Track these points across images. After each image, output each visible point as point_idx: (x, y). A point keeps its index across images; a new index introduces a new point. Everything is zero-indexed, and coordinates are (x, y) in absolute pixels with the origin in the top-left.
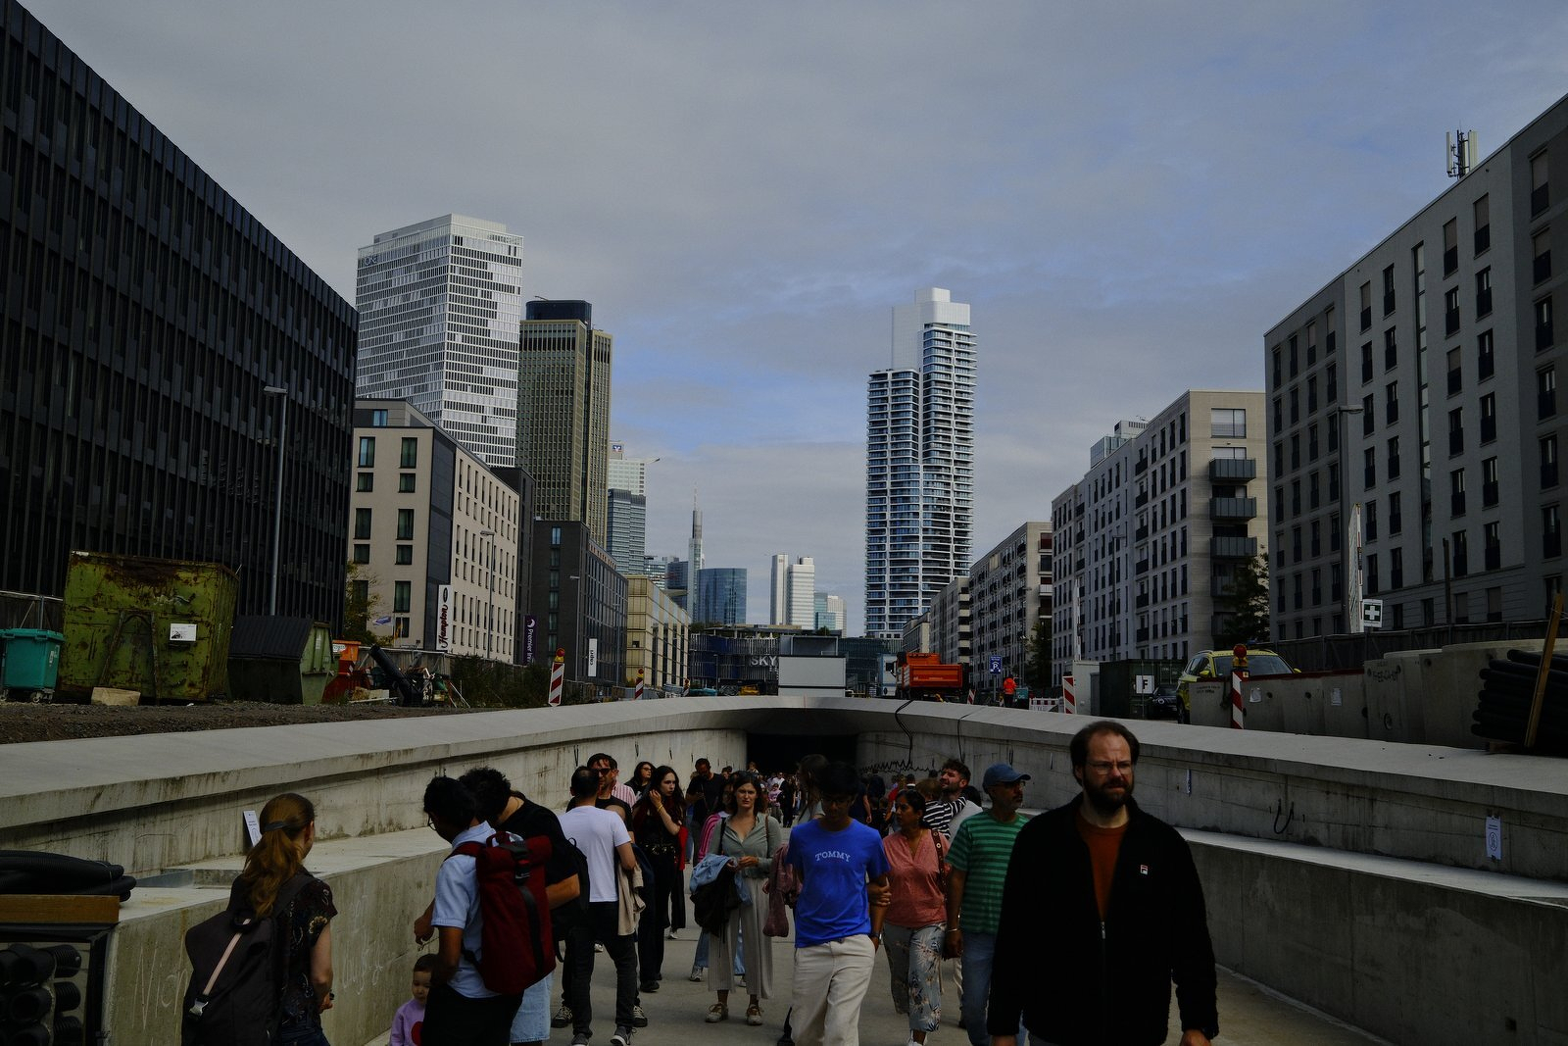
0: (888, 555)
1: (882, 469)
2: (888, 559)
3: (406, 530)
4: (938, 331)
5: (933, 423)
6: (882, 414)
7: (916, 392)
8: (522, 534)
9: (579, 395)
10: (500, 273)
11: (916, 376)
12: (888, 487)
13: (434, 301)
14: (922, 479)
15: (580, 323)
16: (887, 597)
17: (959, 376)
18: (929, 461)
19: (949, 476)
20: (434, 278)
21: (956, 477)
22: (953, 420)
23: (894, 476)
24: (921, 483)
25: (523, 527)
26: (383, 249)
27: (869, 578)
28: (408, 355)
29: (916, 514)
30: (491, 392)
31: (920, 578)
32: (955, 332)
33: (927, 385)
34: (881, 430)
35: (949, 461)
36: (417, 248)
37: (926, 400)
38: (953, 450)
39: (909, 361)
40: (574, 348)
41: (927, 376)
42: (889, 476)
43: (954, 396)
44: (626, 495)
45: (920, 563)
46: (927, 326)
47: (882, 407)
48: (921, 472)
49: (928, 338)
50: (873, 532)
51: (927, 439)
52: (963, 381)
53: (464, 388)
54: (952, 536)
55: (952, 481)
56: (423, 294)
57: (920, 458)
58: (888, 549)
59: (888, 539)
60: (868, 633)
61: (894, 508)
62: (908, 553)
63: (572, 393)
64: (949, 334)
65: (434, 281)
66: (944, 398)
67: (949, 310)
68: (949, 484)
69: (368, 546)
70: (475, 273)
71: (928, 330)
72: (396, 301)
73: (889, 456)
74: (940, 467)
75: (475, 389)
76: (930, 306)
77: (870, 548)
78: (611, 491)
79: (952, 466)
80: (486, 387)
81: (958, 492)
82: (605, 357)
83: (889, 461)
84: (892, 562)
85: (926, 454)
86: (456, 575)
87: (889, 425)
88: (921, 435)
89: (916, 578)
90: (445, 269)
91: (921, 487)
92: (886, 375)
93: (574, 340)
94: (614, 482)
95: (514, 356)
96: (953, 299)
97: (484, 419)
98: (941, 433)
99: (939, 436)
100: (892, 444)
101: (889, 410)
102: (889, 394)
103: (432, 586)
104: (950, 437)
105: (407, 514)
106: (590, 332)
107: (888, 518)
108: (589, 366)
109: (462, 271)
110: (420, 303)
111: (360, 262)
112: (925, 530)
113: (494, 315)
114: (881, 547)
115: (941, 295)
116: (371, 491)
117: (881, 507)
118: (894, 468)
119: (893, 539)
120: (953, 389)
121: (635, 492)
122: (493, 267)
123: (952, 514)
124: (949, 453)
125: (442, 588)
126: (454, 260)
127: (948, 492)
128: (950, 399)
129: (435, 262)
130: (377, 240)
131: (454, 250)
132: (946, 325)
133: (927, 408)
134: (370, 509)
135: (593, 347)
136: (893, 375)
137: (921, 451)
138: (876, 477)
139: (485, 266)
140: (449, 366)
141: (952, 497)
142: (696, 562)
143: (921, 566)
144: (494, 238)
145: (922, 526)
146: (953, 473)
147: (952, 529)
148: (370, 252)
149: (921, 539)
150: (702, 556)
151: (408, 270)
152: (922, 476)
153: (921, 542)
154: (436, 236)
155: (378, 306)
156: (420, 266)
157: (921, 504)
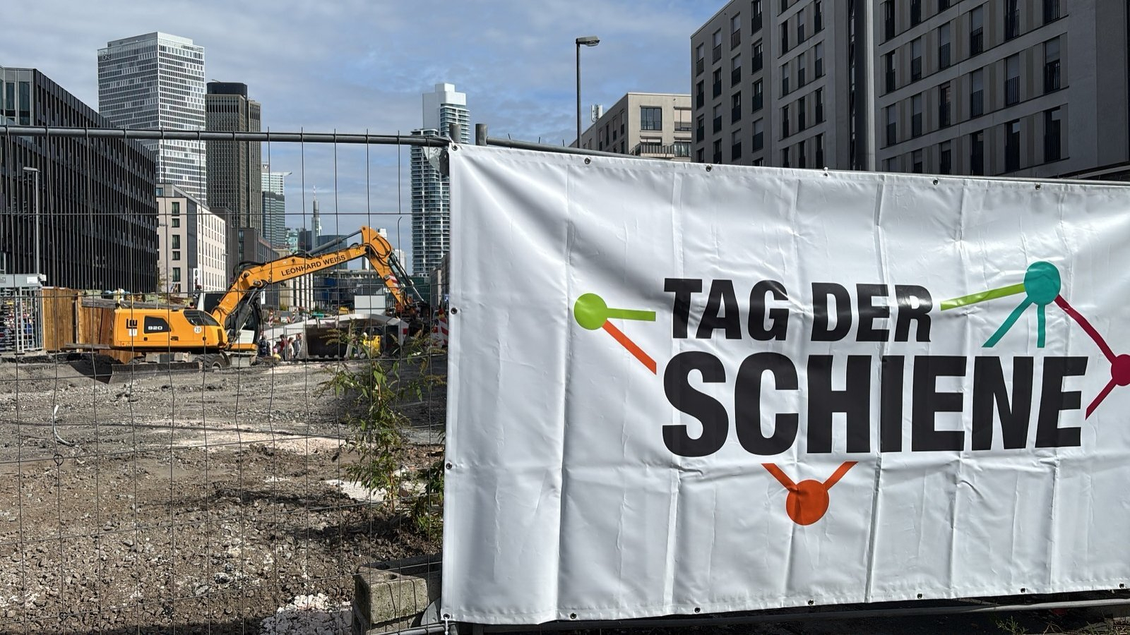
0: (424, 231)
2: (424, 233)
4: (448, 108)
6: (419, 154)
8: (227, 239)
10: (190, 69)
11: (436, 134)
12: (423, 194)
13: (149, 84)
14: (441, 190)
15: (241, 97)
16: (424, 254)
17: (461, 134)
20: (149, 69)
23: (426, 189)
24: (441, 193)
25: (227, 235)
26: (113, 51)
27: (414, 244)
28: (136, 116)
31: (442, 244)
32: (457, 109)
34: (418, 163)
36: (136, 51)
39: (432, 123)
40: (238, 111)
42: (423, 189)
44: (272, 195)
46: (442, 105)
47: (418, 150)
48: (441, 186)
49: (443, 112)
50: (415, 219)
52: (463, 137)
56: (142, 80)
57: (440, 178)
58: (424, 228)
59: (424, 223)
60: (415, 273)
61: (426, 206)
62: (435, 230)
64: (454, 110)
65: (149, 73)
67: (454, 97)
70: (175, 69)
71: (442, 107)
72: (125, 83)
73: (423, 177)
76: (444, 93)
77: (414, 227)
78: (264, 193)
82: (257, 117)
83: (423, 180)
84: (426, 235)
86: (200, 263)
87: (422, 160)
89: (440, 243)
90: (156, 65)
91: (441, 195)
92: (420, 132)
93: (238, 107)
94: (265, 188)
95: (202, 118)
96: (456, 90)
97: (186, 155)
100: (425, 171)
101: (422, 152)
103: (190, 269)
105: (177, 237)
106: (247, 102)
107: (423, 211)
108: (247, 121)
109: (167, 67)
110: (141, 86)
111: (100, 58)
112: (444, 218)
113: (188, 94)
114: (420, 227)
115: (449, 88)
117: (419, 205)
118: (426, 184)
119: (427, 223)
121: (278, 193)
122: (186, 65)
125: (194, 270)
126: (162, 60)
129: (149, 61)
130: (109, 45)
131: (161, 54)
132: (453, 105)
135: (249, 111)
136: (424, 132)
138: (416, 189)
139: (180, 64)
140: (162, 124)
142: (316, 232)
143: (442, 237)
144: (185, 47)
145: (442, 215)
148: (106, 52)
150: (320, 228)
151: (132, 65)
152: (441, 188)
153: (442, 224)
154: (150, 43)
155: (113, 85)
156: (139, 63)
157: (441, 203)
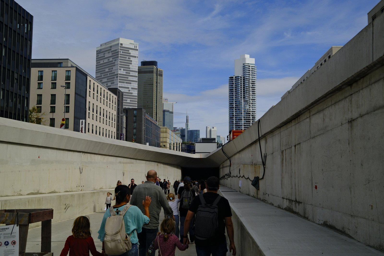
0: (234, 124)
1: (233, 102)
2: (234, 125)
3: (67, 101)
4: (246, 65)
5: (246, 90)
6: (232, 87)
7: (241, 81)
8: (118, 108)
9: (155, 85)
10: (132, 53)
11: (241, 77)
12: (234, 106)
13: (115, 60)
14: (243, 104)
15: (155, 66)
17: (252, 77)
18: (245, 99)
19: (250, 103)
20: (115, 54)
21: (252, 103)
22: (251, 88)
23: (236, 103)
24: (243, 105)
25: (119, 106)
26: (103, 47)
28: (109, 74)
29: (242, 113)
30: (131, 83)
32: (251, 65)
33: (244, 79)
34: (232, 92)
35: (250, 99)
36: (111, 47)
37: (244, 83)
38: (251, 96)
39: (239, 73)
40: (153, 73)
41: (244, 77)
42: (234, 104)
43: (251, 82)
44: (168, 111)
45: (243, 126)
46: (244, 64)
47: (232, 86)
48: (243, 102)
49: (244, 67)
50: (230, 118)
51: (244, 93)
52: (253, 78)
53: (124, 82)
54: (251, 119)
55: (251, 104)
56: (113, 59)
57: (242, 98)
58: (234, 122)
59: (235, 120)
61: (236, 112)
62: (240, 123)
63: (153, 84)
64: (249, 66)
65: (116, 55)
66: (248, 83)
67: (250, 60)
68: (250, 105)
69: (55, 107)
70: (126, 53)
72: (106, 61)
73: (234, 98)
74: (248, 101)
75: (126, 83)
76: (244, 59)
77: (230, 122)
78: (164, 110)
79: (251, 100)
80: (130, 82)
81: (253, 107)
82: (161, 75)
83: (234, 99)
84: (236, 126)
85: (244, 98)
86: (89, 118)
87: (234, 90)
88: (242, 93)
90: (118, 52)
91: (243, 106)
92: (233, 77)
93: (153, 71)
94: (165, 108)
95: (136, 74)
96: (250, 57)
97: (129, 91)
98: (248, 92)
99: (247, 93)
100: (235, 95)
101: (234, 86)
102: (234, 82)
103: (77, 120)
104: (250, 93)
105: (68, 96)
106: (157, 69)
107: (234, 114)
108: (157, 78)
109: (123, 52)
110: (112, 61)
111: (97, 51)
112: (244, 117)
113: (131, 64)
114: (233, 122)
115: (247, 56)
116: (55, 88)
117: (233, 111)
118: (236, 101)
119: (236, 120)
120: (251, 80)
121: (171, 110)
122: (131, 51)
123: (251, 113)
124: (250, 97)
125: (81, 121)
126: (120, 49)
127: (250, 107)
128: (250, 83)
129: (116, 50)
130: (101, 45)
131: (120, 47)
132: (249, 64)
133: (244, 85)
134: (55, 95)
135: (158, 72)
136: (235, 77)
137: (242, 97)
138: (231, 104)
139: (129, 51)
140: (120, 77)
141: (251, 108)
142: (187, 129)
143: (243, 127)
144: (131, 44)
145: (243, 116)
146: (251, 102)
147: (251, 117)
148: (100, 48)
149: (243, 119)
150: (189, 127)
151: (109, 53)
152: (243, 103)
153: (243, 120)
154: (116, 43)
155: (102, 62)
156: (112, 52)
157: (243, 110)
